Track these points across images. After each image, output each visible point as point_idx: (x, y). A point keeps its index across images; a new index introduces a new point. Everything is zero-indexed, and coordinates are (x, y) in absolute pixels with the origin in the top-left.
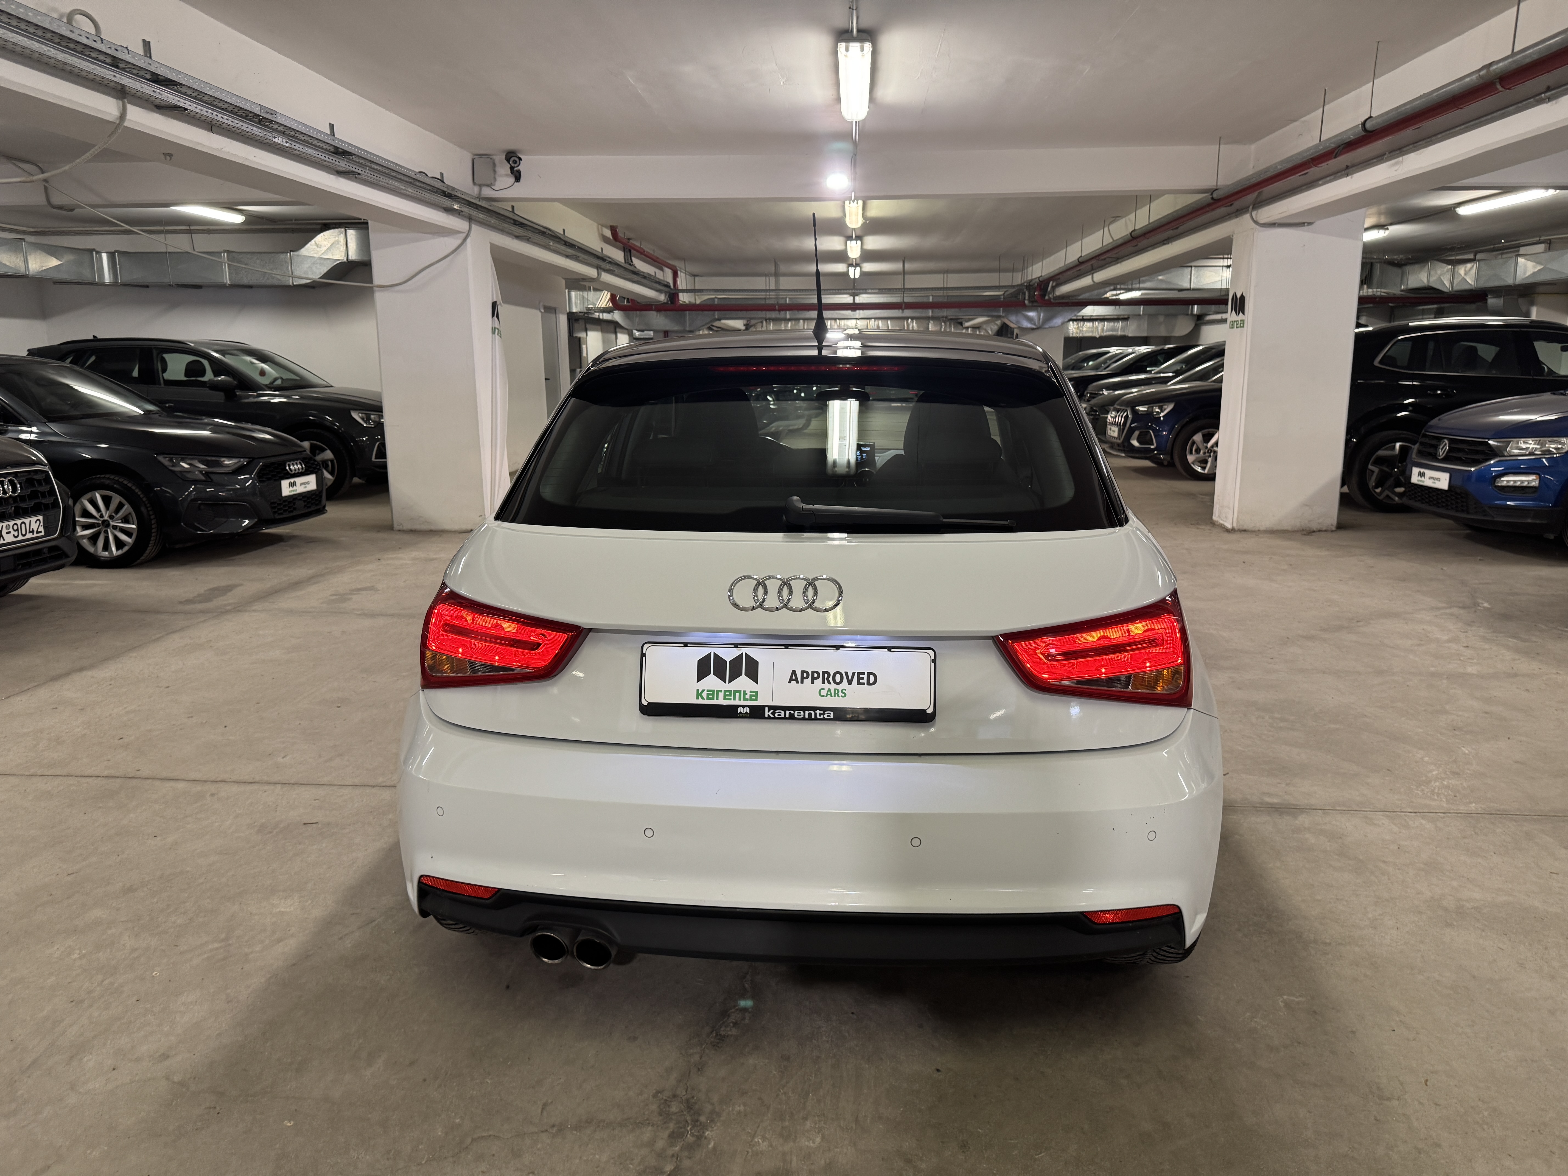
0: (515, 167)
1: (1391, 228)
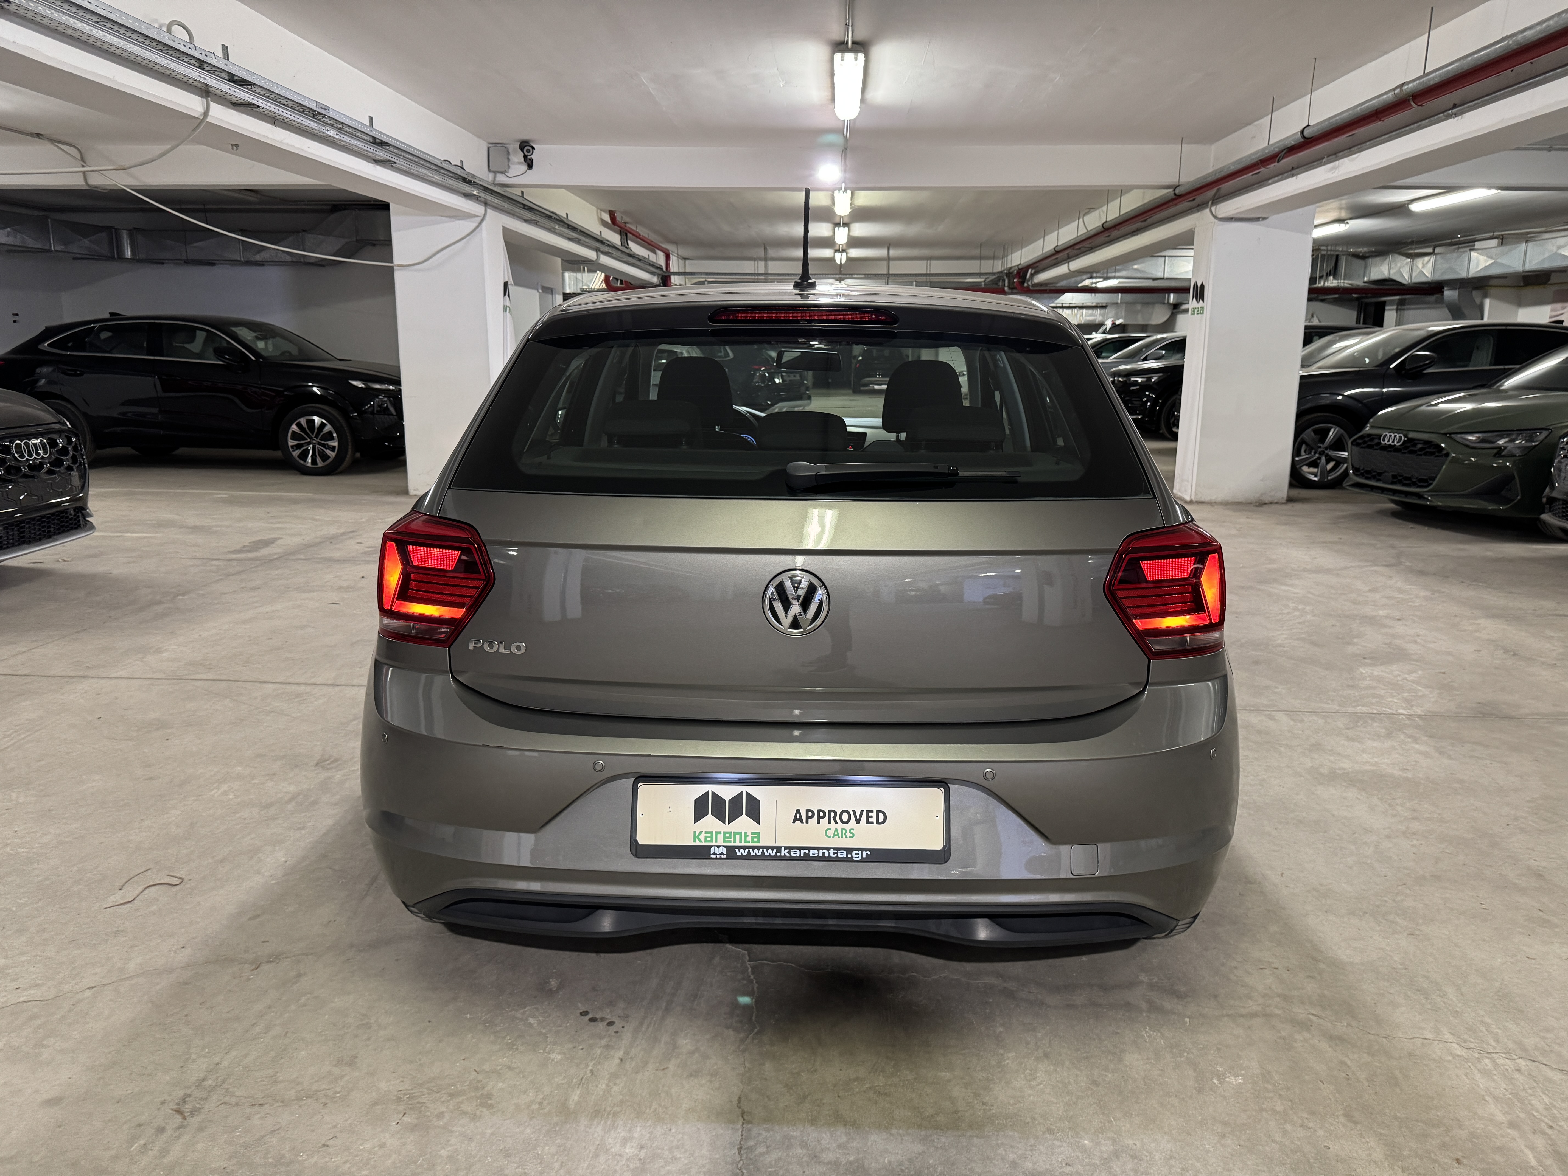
0: (528, 156)
1: (1351, 222)
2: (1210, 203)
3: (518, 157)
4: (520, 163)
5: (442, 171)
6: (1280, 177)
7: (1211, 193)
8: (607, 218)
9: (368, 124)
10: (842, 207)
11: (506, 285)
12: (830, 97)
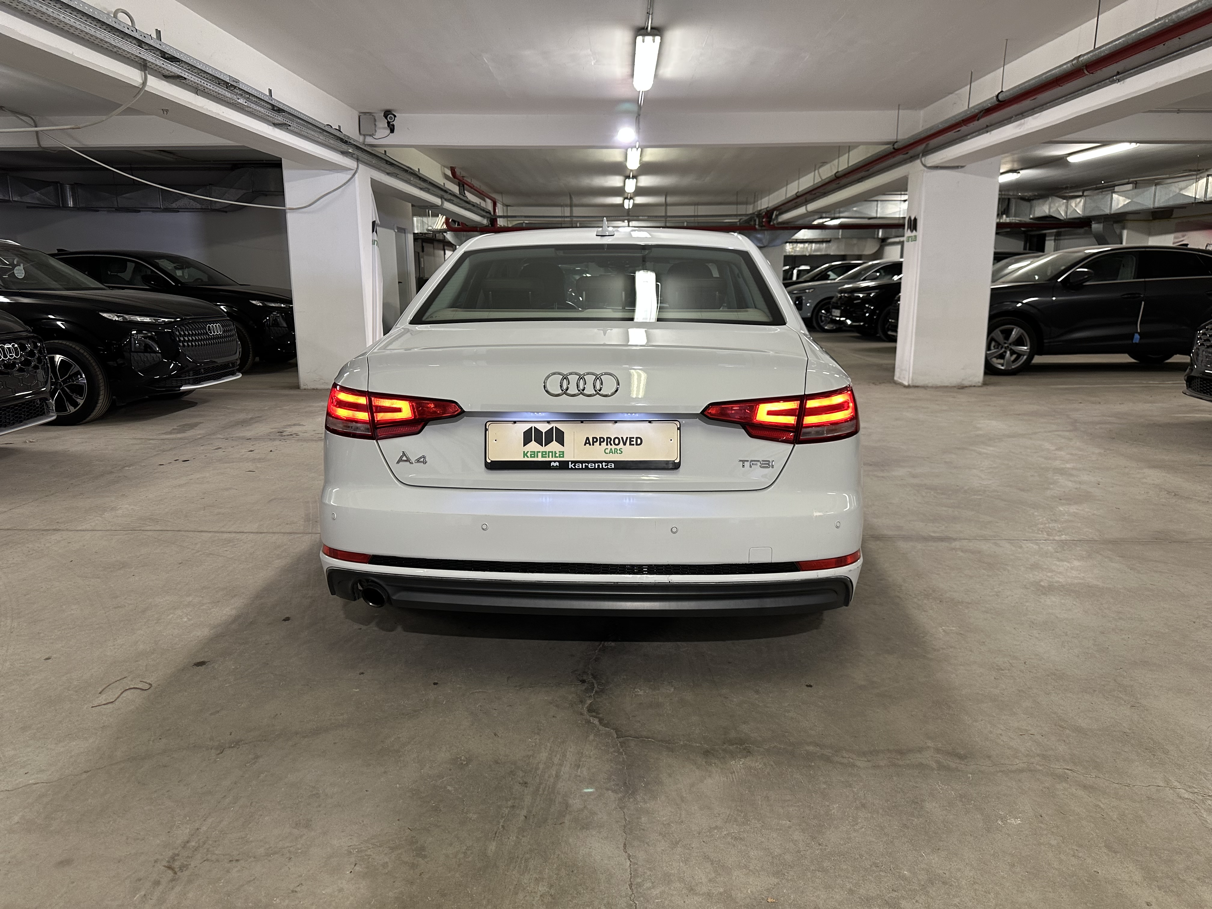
0: (390, 122)
1: (1022, 172)
2: (921, 155)
3: (382, 123)
4: (384, 128)
5: (325, 133)
6: (977, 133)
7: (921, 148)
8: (449, 173)
9: (268, 95)
10: (634, 162)
11: (374, 224)
12: (630, 73)
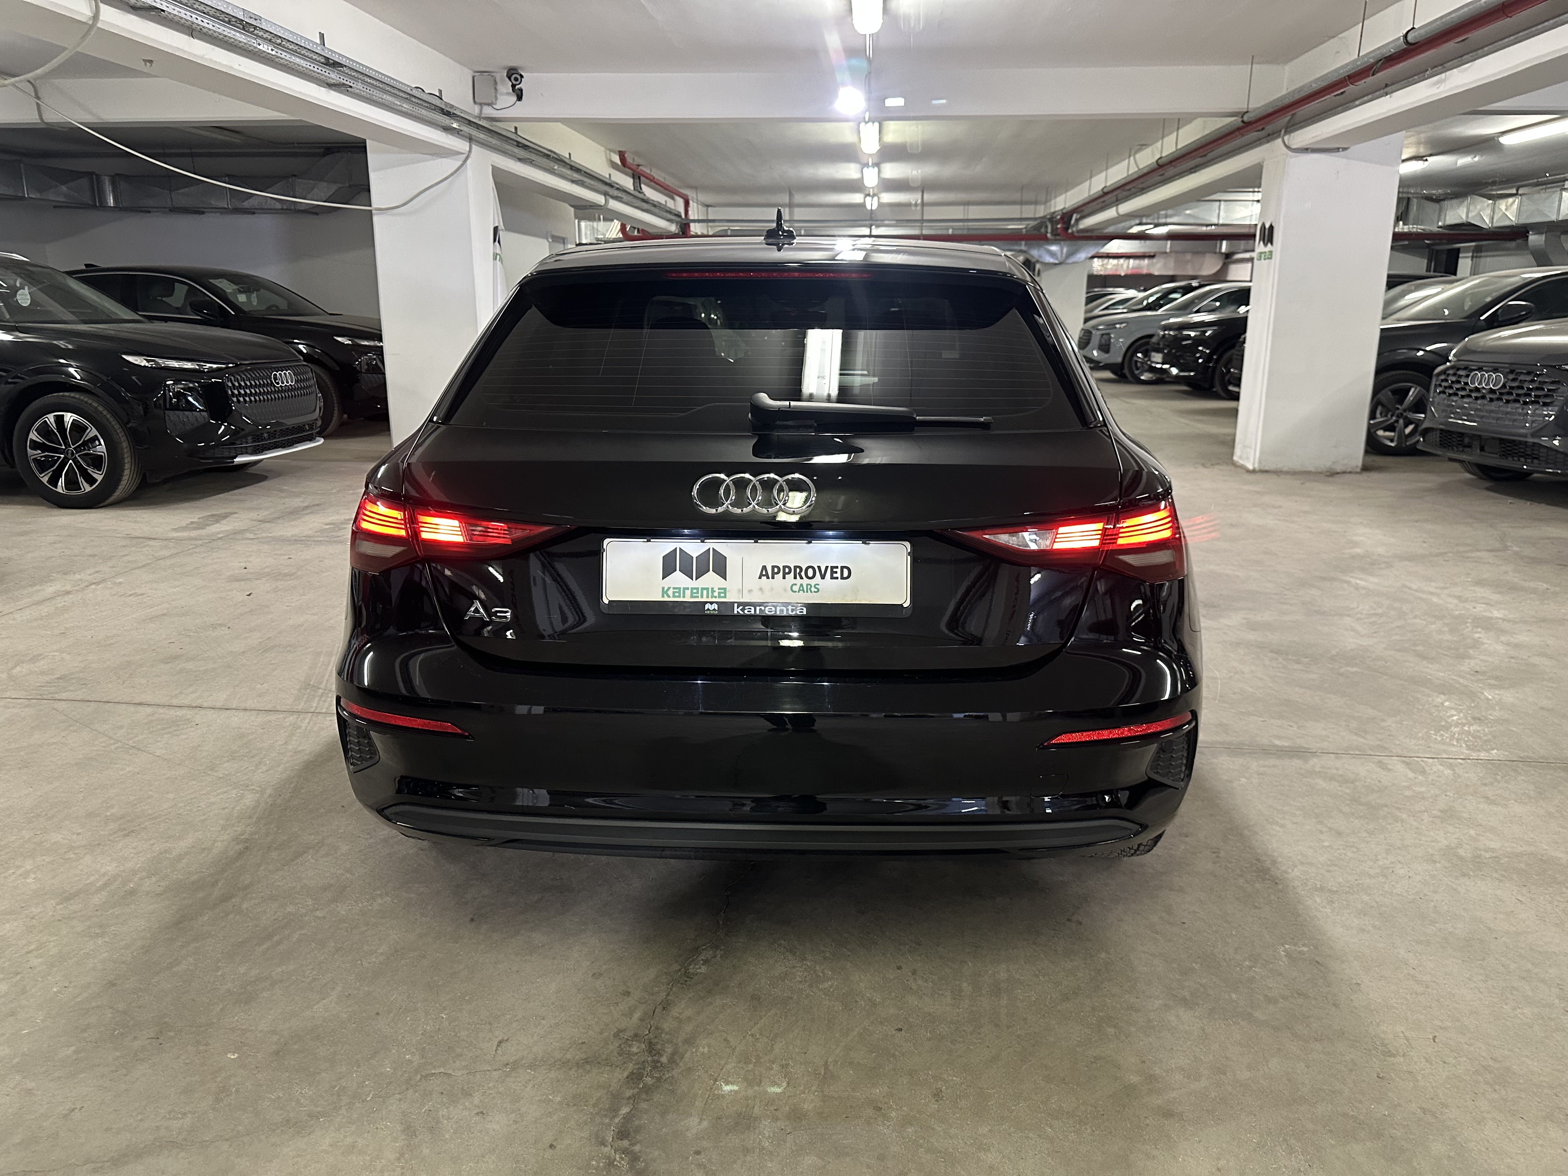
0: (516, 85)
1: (1431, 159)
2: (1283, 131)
3: (506, 87)
4: (508, 94)
5: (414, 100)
6: (1370, 96)
7: (1284, 120)
8: (617, 159)
9: (318, 41)
10: (870, 144)
11: (496, 229)
12: (846, 5)
